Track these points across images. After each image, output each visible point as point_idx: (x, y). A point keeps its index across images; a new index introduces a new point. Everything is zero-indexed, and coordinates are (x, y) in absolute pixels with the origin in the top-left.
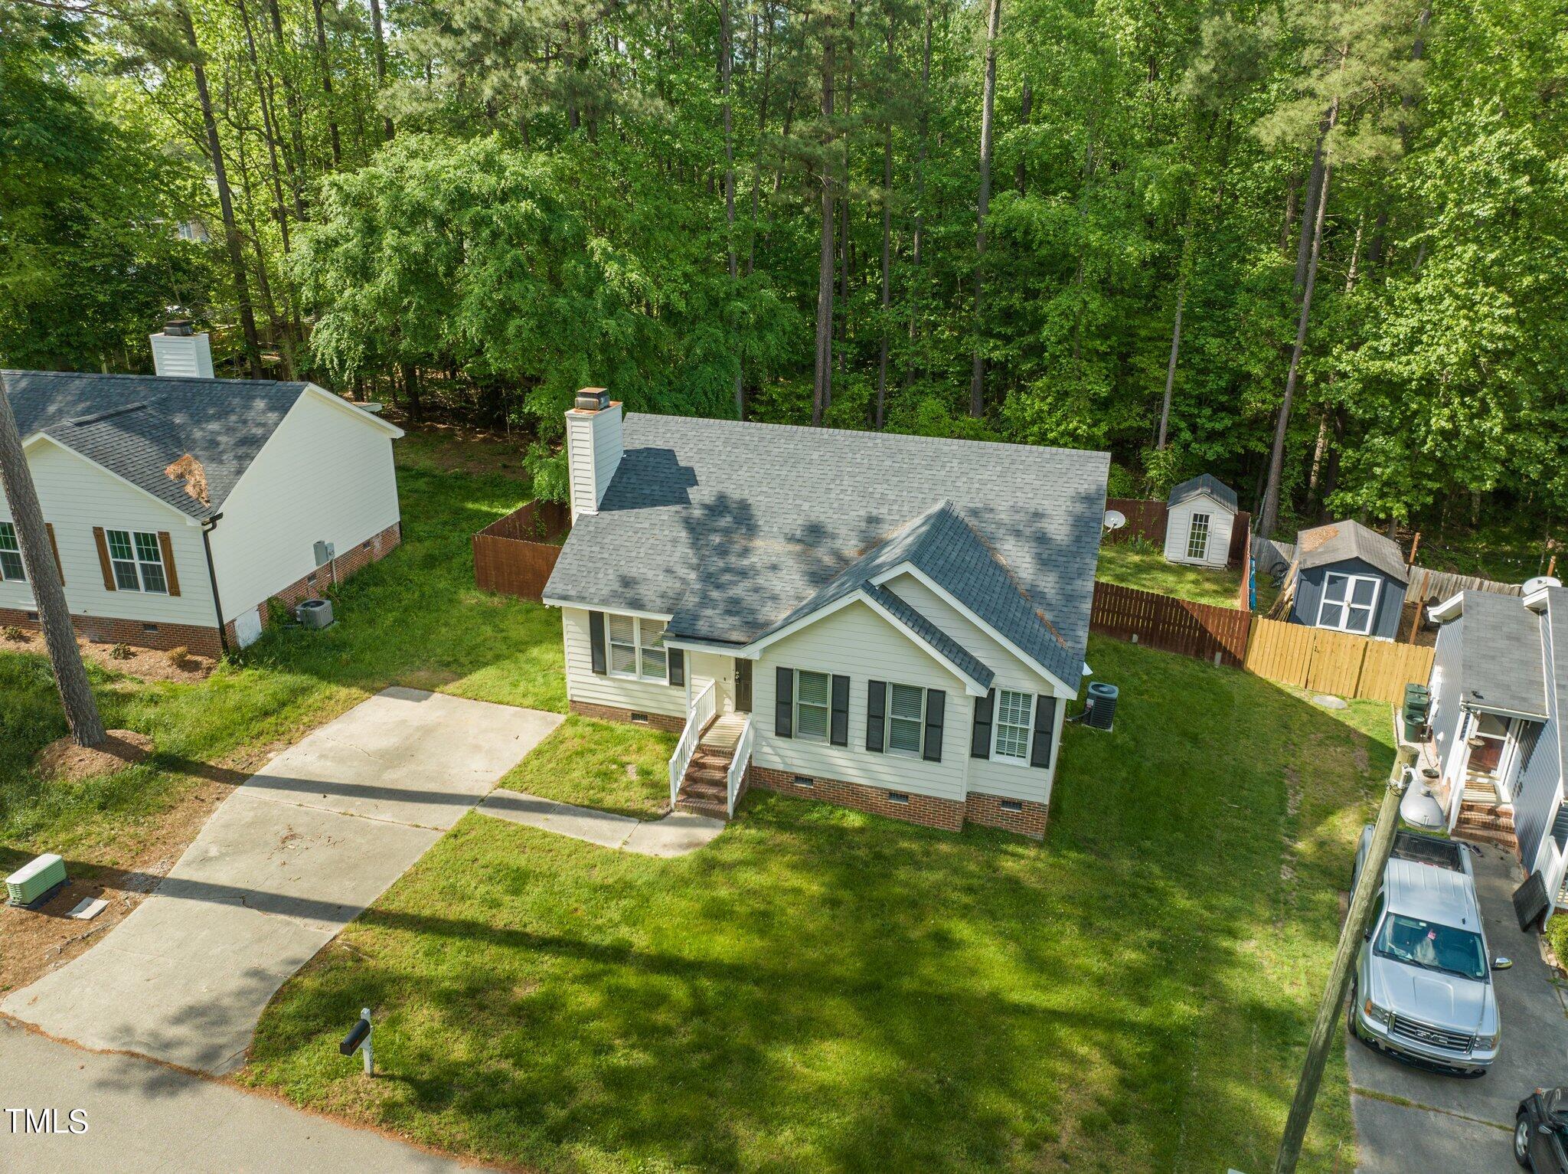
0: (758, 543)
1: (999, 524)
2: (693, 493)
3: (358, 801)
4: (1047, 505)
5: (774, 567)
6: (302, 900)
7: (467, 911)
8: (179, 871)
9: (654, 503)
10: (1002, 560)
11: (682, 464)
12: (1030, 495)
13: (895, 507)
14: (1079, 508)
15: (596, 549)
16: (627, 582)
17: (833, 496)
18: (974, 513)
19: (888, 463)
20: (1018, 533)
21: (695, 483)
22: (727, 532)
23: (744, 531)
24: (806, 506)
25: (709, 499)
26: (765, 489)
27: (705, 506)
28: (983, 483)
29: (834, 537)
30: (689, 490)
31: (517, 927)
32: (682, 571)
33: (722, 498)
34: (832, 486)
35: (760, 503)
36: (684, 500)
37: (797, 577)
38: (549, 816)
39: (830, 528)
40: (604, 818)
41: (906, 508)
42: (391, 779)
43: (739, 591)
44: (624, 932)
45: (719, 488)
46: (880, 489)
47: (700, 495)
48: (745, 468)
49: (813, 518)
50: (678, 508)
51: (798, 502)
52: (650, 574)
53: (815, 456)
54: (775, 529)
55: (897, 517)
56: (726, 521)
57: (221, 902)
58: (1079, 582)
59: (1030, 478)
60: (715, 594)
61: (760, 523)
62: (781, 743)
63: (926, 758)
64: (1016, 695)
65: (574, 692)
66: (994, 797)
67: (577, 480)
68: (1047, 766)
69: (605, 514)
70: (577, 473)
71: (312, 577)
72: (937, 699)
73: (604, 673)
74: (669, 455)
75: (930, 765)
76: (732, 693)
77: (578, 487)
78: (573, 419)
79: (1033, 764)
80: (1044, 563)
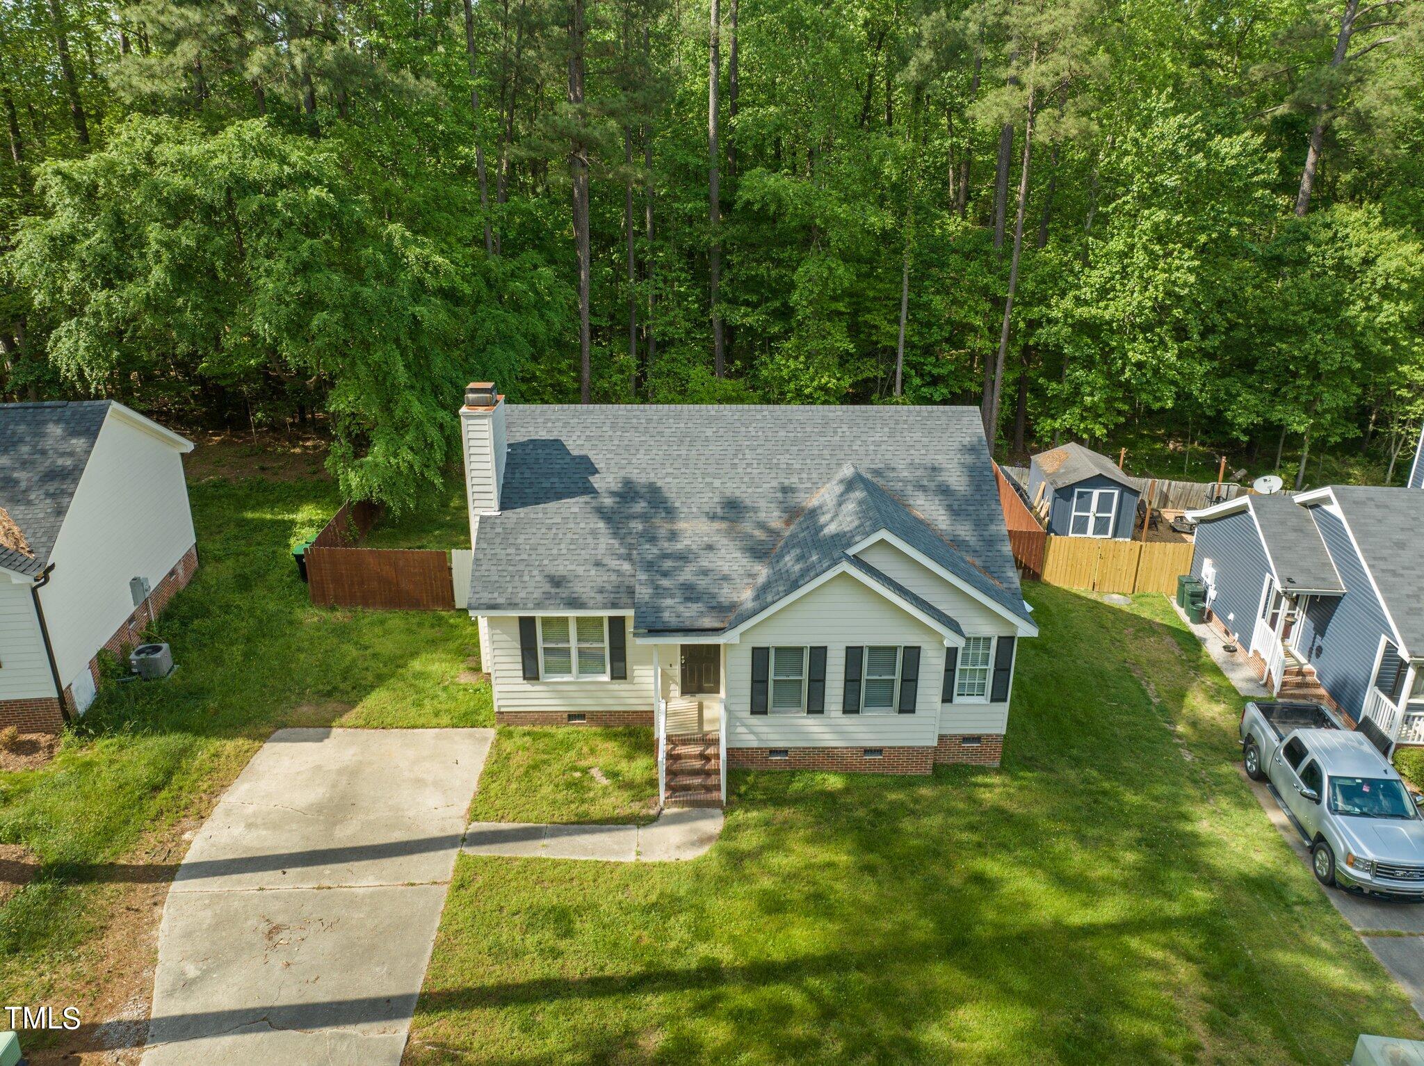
0: (681, 525)
1: (905, 481)
2: (596, 481)
3: (327, 869)
4: (941, 459)
5: (710, 547)
6: (340, 1003)
7: (531, 969)
8: (162, 1007)
9: (559, 496)
10: (921, 515)
11: (575, 453)
12: (923, 452)
13: (804, 476)
14: (969, 459)
15: (511, 551)
16: (557, 582)
17: (740, 470)
18: (877, 473)
19: (782, 433)
20: (923, 488)
21: (596, 471)
22: (644, 517)
23: (663, 515)
24: (717, 483)
25: (616, 487)
26: (671, 470)
27: (613, 494)
28: (878, 444)
29: (755, 510)
30: (591, 479)
31: (595, 973)
32: (614, 563)
33: (628, 483)
34: (736, 461)
35: (670, 485)
36: (590, 490)
37: (738, 554)
38: (545, 842)
39: (748, 502)
40: (601, 831)
41: (814, 475)
42: (345, 836)
43: (687, 574)
44: (703, 949)
45: (622, 473)
46: (784, 459)
47: (606, 481)
48: (642, 451)
49: (728, 494)
50: (586, 498)
51: (708, 480)
52: (580, 570)
53: (709, 432)
54: (694, 510)
55: (809, 485)
56: (640, 506)
57: (244, 1032)
58: (993, 527)
59: (917, 435)
60: (665, 583)
61: (677, 505)
62: (756, 721)
63: (901, 711)
64: (977, 639)
65: (502, 703)
66: (955, 736)
67: (475, 481)
68: (1005, 700)
69: (508, 513)
70: (474, 474)
71: (131, 619)
72: (913, 654)
73: (537, 678)
74: (557, 445)
75: (906, 718)
76: (679, 679)
77: (476, 489)
78: (469, 417)
79: (992, 700)
80: (955, 512)
